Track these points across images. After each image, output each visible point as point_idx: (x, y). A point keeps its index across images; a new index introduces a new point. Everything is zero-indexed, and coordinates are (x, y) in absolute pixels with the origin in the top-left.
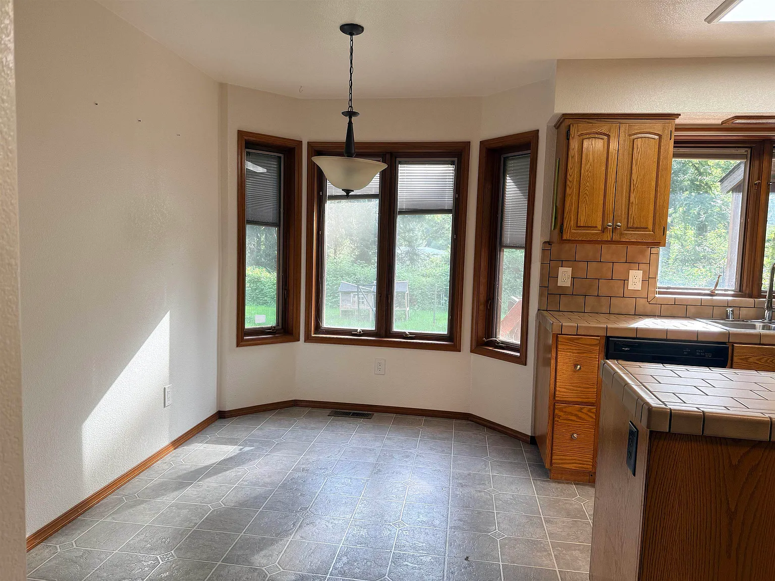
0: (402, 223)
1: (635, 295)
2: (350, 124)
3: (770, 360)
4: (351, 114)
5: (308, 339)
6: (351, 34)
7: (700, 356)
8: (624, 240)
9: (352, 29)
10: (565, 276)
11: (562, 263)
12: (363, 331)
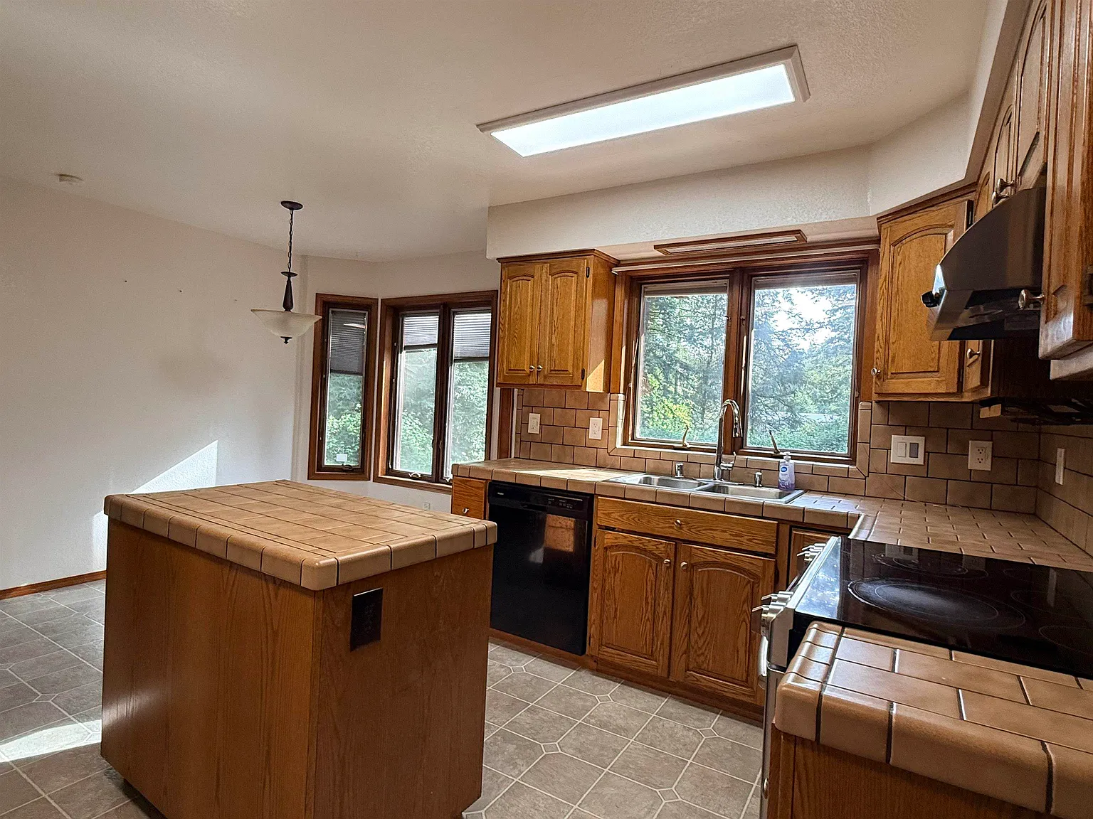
0: (455, 372)
1: (595, 445)
2: (289, 282)
3: (632, 517)
4: (290, 275)
5: (377, 479)
6: (292, 209)
7: (562, 507)
8: (546, 383)
9: (293, 206)
10: (534, 422)
11: (533, 408)
12: (422, 475)
